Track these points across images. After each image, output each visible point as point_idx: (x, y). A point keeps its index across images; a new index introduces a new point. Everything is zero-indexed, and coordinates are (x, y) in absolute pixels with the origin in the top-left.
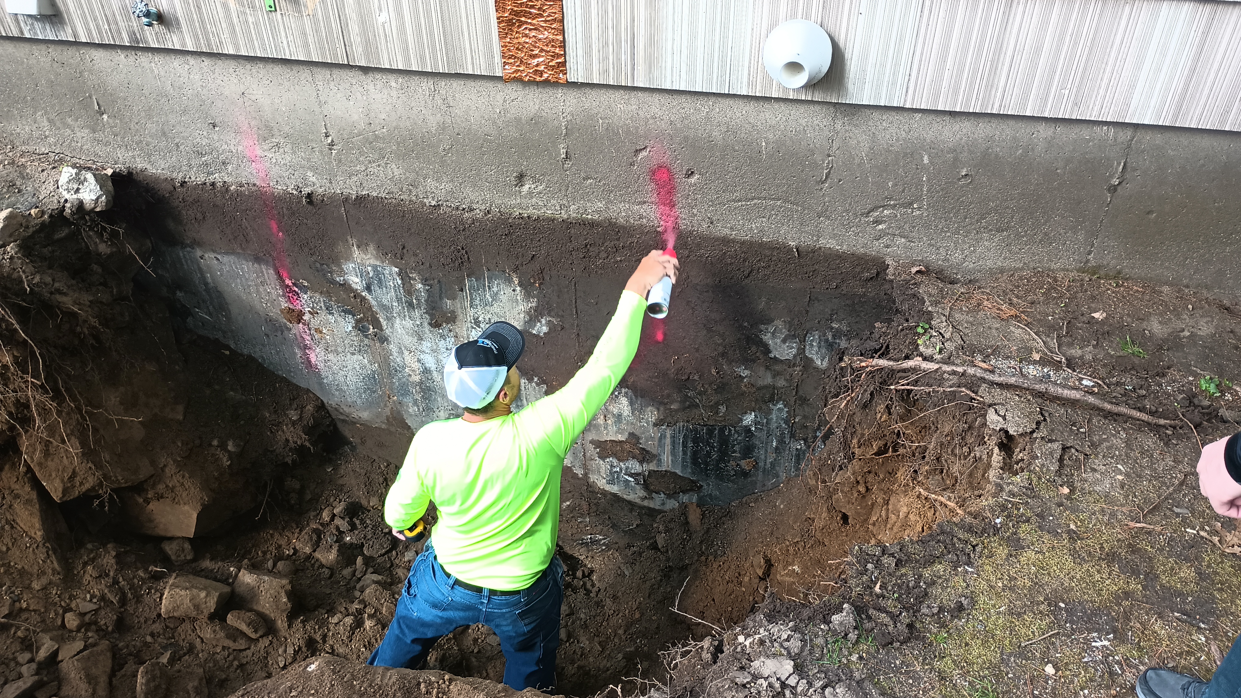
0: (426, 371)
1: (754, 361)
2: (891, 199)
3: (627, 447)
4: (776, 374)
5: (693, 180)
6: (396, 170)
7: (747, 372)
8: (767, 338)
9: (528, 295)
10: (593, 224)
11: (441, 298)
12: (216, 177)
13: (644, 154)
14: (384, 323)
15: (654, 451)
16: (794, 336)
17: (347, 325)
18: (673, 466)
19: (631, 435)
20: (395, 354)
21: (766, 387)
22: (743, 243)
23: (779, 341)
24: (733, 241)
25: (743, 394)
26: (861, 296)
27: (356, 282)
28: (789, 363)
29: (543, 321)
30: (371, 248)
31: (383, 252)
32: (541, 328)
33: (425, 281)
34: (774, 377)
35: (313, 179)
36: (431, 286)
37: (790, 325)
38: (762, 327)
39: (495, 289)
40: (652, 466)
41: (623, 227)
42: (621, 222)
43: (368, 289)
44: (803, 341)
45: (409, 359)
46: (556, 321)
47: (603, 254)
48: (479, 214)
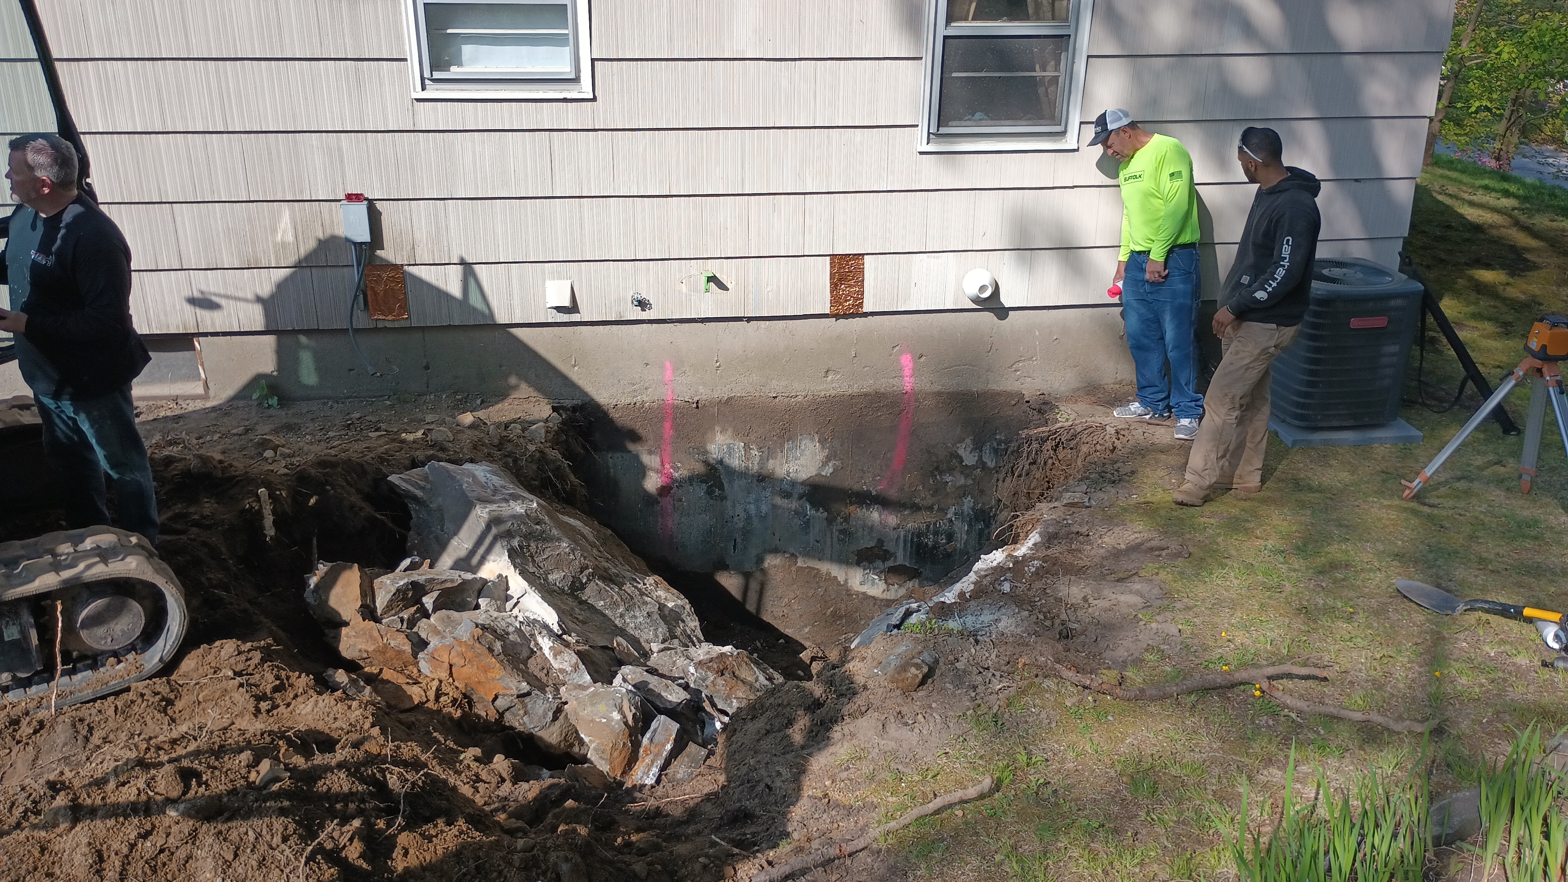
0: (749, 517)
1: (954, 469)
2: (1021, 357)
3: (876, 551)
4: (967, 477)
5: (923, 359)
6: (754, 378)
7: (950, 478)
8: (961, 452)
9: (823, 447)
10: (866, 395)
11: (768, 460)
12: (638, 398)
13: (897, 348)
14: (726, 485)
15: (892, 551)
16: (975, 449)
18: (904, 560)
20: (729, 508)
21: (961, 486)
22: (948, 393)
23: (968, 453)
24: (943, 393)
25: (948, 494)
26: (1010, 416)
28: (974, 467)
29: (830, 465)
30: (730, 432)
31: (737, 434)
32: (828, 470)
33: (760, 449)
34: (966, 478)
35: (702, 391)
36: (763, 452)
37: (975, 442)
38: (959, 445)
39: (803, 447)
40: (890, 563)
41: (883, 394)
42: (882, 390)
43: (721, 462)
44: (981, 451)
45: (739, 510)
46: (837, 463)
47: (871, 413)
48: (800, 399)
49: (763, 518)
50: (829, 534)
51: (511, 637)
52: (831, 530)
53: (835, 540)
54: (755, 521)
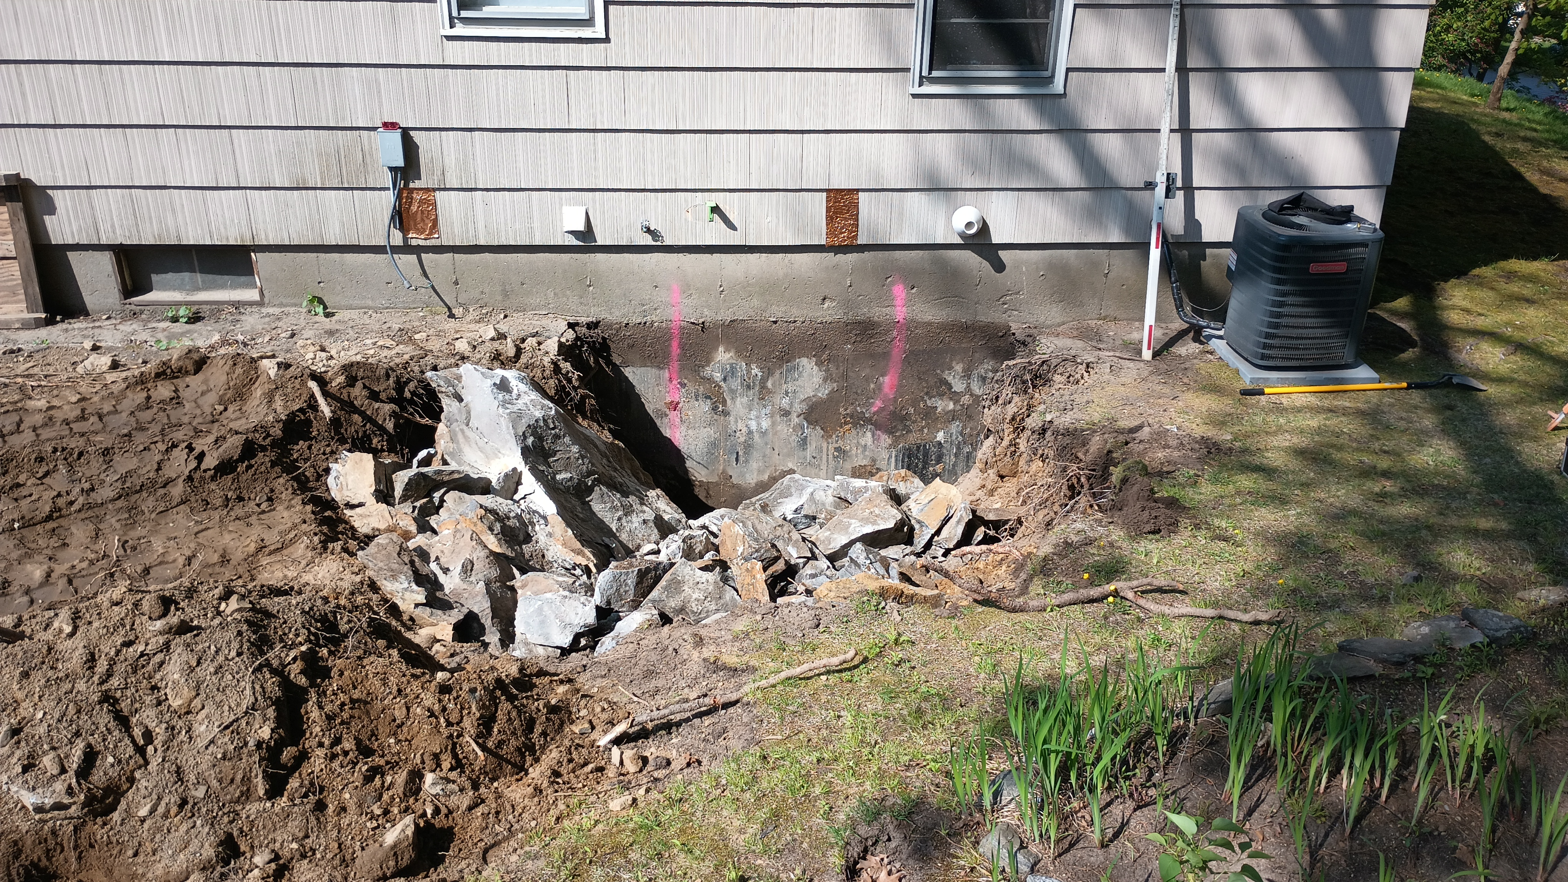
0: (750, 432)
1: (944, 395)
2: (1009, 291)
3: (869, 468)
4: (955, 402)
5: (914, 291)
6: (756, 302)
7: (940, 403)
8: (951, 379)
9: (820, 370)
10: (860, 322)
11: (768, 380)
12: (649, 319)
13: (890, 279)
14: (729, 402)
15: (884, 467)
16: (965, 376)
17: (705, 406)
19: (872, 459)
20: (732, 423)
21: (950, 411)
22: (938, 324)
23: (957, 380)
24: (934, 323)
25: (937, 418)
26: (998, 347)
27: (718, 376)
28: (962, 394)
29: (827, 387)
30: (732, 352)
31: (739, 353)
32: (825, 392)
33: (760, 369)
35: (708, 313)
36: (763, 372)
37: (963, 369)
38: (948, 372)
39: (801, 369)
41: (876, 323)
42: (876, 319)
43: (724, 380)
44: (969, 378)
45: (740, 425)
46: (833, 385)
47: (865, 339)
48: (798, 324)
49: (764, 434)
50: (825, 451)
52: (827, 448)
53: (831, 456)
54: (756, 436)
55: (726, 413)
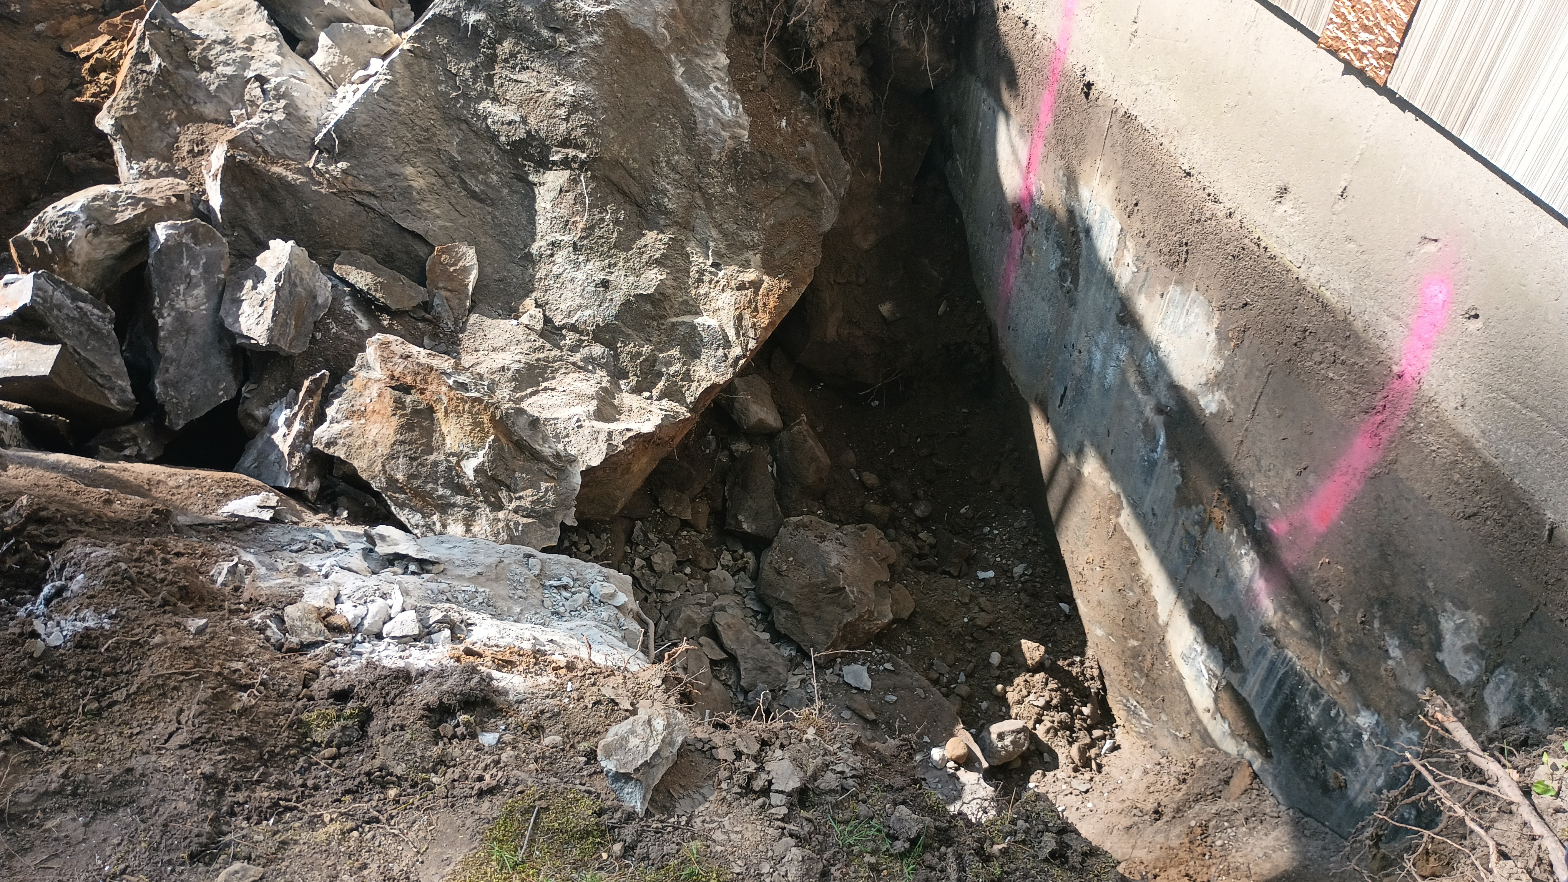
0: (1089, 369)
1: (1414, 645)
3: (1222, 630)
5: (1472, 327)
6: (1172, 102)
7: (1397, 653)
8: (1447, 625)
9: (1218, 351)
10: (1325, 307)
11: (1140, 292)
12: (1032, 16)
13: (1431, 247)
14: (1081, 282)
15: (1245, 661)
16: (1482, 654)
17: (1053, 261)
18: (1257, 699)
19: (1232, 618)
20: (1074, 326)
21: (1409, 694)
22: (1486, 464)
23: (1459, 644)
24: (1476, 452)
25: (1378, 678)
27: (1081, 216)
28: (1455, 688)
29: (1217, 396)
30: (1110, 186)
31: (1117, 198)
32: (1212, 404)
33: (1137, 258)
35: (1101, 68)
36: (1140, 267)
37: (1484, 634)
38: (1449, 605)
39: (1192, 318)
40: (1235, 679)
41: (1358, 337)
42: (1358, 325)
43: (1088, 231)
44: (1490, 670)
45: (1082, 343)
46: (1229, 406)
47: (1317, 357)
48: (1220, 211)
49: (1106, 391)
50: (1171, 519)
51: (204, 76)
52: (1177, 517)
53: (1176, 540)
54: (1095, 386)
55: (1073, 303)
